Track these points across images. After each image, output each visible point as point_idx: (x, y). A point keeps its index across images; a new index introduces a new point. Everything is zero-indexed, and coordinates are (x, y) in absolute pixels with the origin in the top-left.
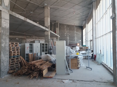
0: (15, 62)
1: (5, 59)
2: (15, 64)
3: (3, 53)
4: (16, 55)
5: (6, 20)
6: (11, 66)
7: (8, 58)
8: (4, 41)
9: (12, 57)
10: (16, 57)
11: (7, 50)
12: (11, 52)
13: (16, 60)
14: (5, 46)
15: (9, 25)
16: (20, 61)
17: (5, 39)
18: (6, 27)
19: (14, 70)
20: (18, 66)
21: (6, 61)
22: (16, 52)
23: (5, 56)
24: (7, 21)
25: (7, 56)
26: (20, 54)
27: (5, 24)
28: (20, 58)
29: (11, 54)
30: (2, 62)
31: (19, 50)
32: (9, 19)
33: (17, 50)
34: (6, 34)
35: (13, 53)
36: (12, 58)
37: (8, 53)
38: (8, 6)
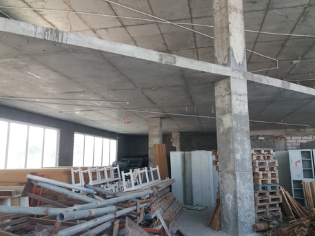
0: (267, 201)
1: (244, 191)
2: (268, 206)
3: (240, 176)
4: (269, 182)
5: (241, 95)
6: (259, 211)
7: (251, 189)
9: (261, 188)
10: (269, 187)
11: (248, 169)
12: (258, 174)
13: (270, 196)
14: (243, 160)
15: (247, 107)
16: (281, 201)
17: (242, 143)
18: (241, 113)
19: (268, 223)
20: (277, 214)
21: (248, 196)
22: (270, 175)
23: (244, 185)
24: (242, 97)
25: (248, 183)
26: (278, 182)
27: (239, 105)
28: (281, 191)
29: (258, 179)
30: (240, 199)
31: (275, 168)
32: (246, 92)
33: (272, 169)
34: (242, 130)
35: (261, 176)
36: (261, 191)
37: (250, 176)
38: (243, 62)
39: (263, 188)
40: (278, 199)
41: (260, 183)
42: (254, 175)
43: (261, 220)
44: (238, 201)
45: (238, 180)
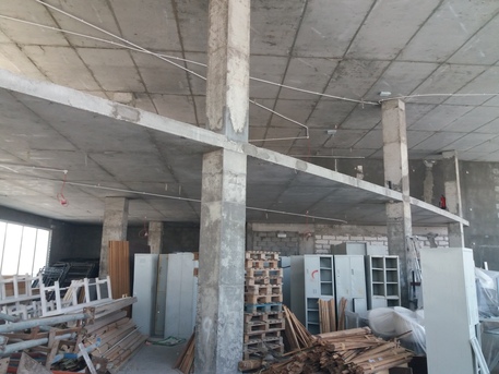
0: (263, 327)
1: (229, 313)
2: (264, 335)
3: (226, 292)
4: (269, 300)
5: (236, 176)
6: (251, 342)
7: (240, 310)
8: (228, 249)
9: (255, 308)
10: (268, 308)
11: (237, 281)
12: (252, 288)
13: (268, 321)
14: (232, 267)
15: (244, 192)
16: (283, 328)
17: (232, 243)
18: (235, 200)
19: (261, 359)
20: (277, 346)
21: (234, 320)
22: (269, 290)
23: (229, 304)
24: (238, 178)
25: (237, 302)
26: (281, 300)
27: (234, 190)
28: (284, 314)
29: (252, 296)
30: (222, 325)
31: (279, 281)
32: (245, 172)
33: (274, 282)
34: (235, 225)
35: (257, 292)
36: (255, 313)
37: (240, 292)
38: (243, 129)
39: (259, 309)
40: (280, 325)
41: (255, 301)
42: (246, 291)
43: (251, 355)
44: (220, 328)
45: (221, 298)
